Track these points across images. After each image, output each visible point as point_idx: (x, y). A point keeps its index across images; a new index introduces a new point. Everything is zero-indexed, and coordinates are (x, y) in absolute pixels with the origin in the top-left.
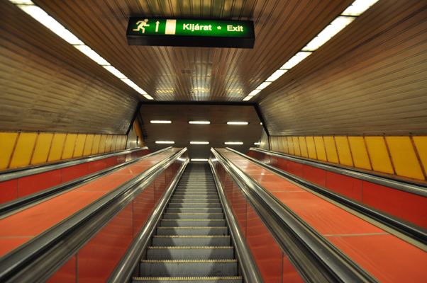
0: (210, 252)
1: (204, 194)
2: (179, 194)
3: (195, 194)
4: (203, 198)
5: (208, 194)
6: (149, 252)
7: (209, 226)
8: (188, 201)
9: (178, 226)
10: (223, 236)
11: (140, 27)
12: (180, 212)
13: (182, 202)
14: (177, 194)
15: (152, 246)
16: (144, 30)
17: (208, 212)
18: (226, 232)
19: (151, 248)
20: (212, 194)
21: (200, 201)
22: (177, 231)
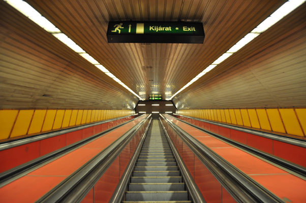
0: (171, 195)
1: (162, 152)
2: (144, 152)
3: (156, 152)
4: (162, 155)
5: (165, 152)
6: (127, 195)
7: (168, 176)
8: (151, 158)
9: (145, 176)
10: (178, 183)
11: (117, 29)
12: (147, 166)
13: (147, 158)
14: (143, 152)
15: (128, 191)
16: (120, 31)
17: (166, 166)
18: (181, 180)
19: (129, 192)
20: (168, 152)
21: (160, 158)
22: (146, 180)
